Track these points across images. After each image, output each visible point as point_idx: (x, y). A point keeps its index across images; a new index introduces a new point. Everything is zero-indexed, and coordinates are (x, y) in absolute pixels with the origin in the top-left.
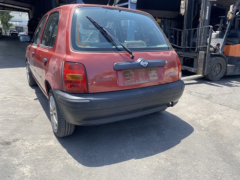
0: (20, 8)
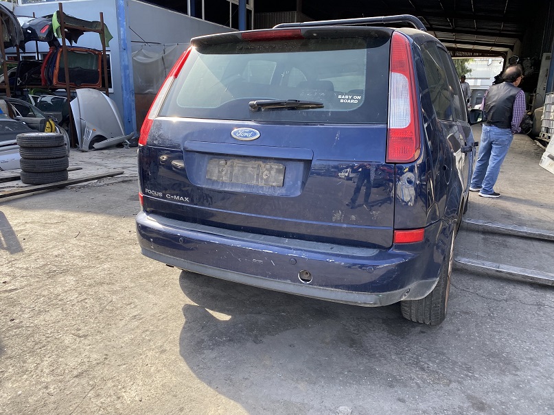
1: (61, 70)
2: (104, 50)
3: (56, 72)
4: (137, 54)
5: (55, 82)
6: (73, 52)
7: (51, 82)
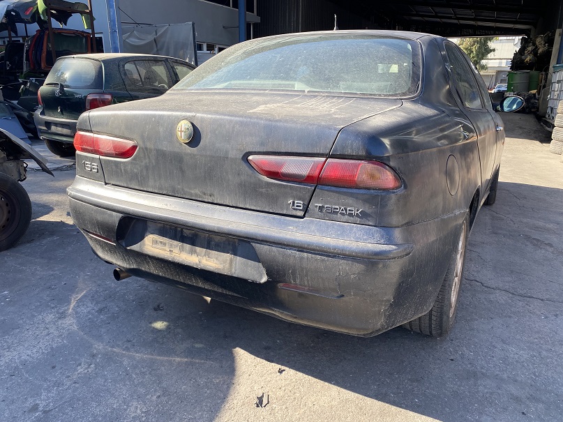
0: (511, 26)
1: (49, 53)
2: (93, 33)
3: (44, 55)
4: (129, 36)
5: (43, 65)
6: (59, 34)
7: (40, 65)
